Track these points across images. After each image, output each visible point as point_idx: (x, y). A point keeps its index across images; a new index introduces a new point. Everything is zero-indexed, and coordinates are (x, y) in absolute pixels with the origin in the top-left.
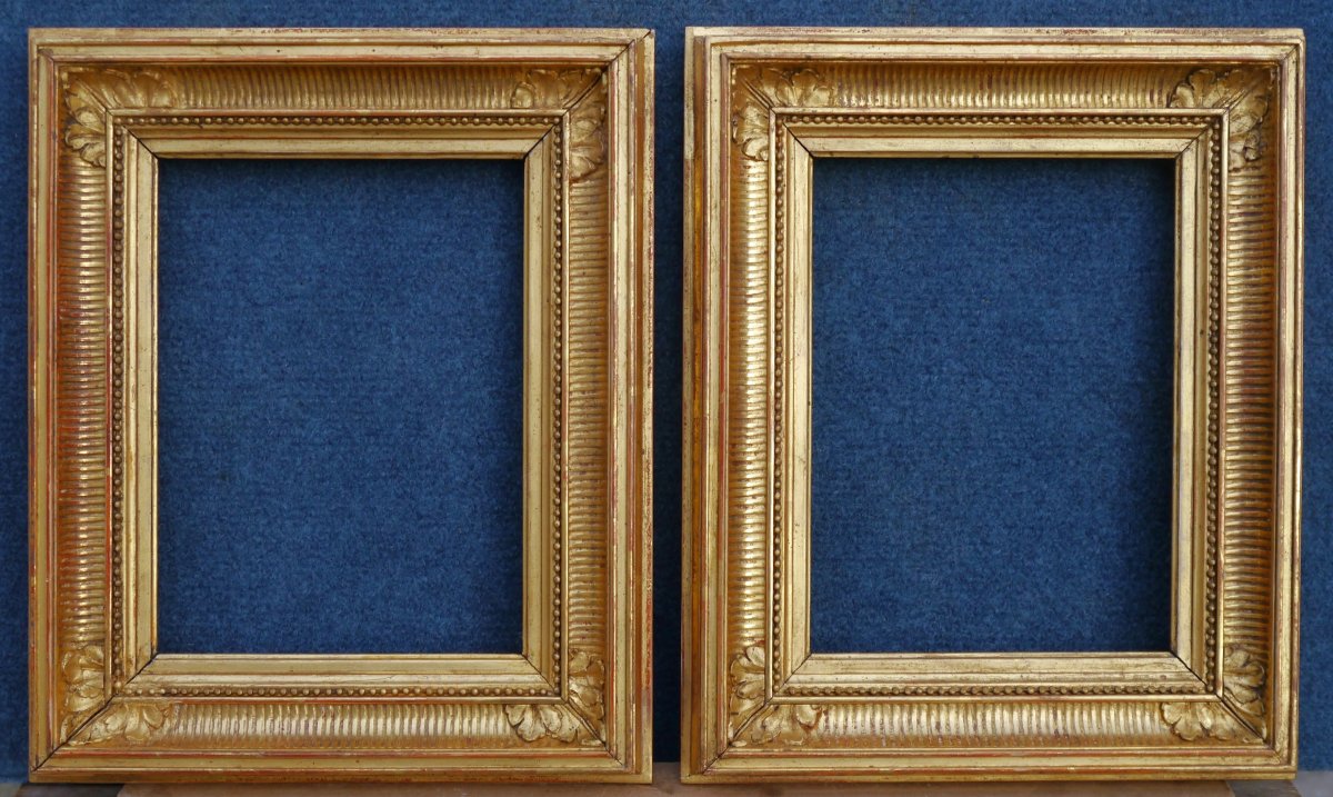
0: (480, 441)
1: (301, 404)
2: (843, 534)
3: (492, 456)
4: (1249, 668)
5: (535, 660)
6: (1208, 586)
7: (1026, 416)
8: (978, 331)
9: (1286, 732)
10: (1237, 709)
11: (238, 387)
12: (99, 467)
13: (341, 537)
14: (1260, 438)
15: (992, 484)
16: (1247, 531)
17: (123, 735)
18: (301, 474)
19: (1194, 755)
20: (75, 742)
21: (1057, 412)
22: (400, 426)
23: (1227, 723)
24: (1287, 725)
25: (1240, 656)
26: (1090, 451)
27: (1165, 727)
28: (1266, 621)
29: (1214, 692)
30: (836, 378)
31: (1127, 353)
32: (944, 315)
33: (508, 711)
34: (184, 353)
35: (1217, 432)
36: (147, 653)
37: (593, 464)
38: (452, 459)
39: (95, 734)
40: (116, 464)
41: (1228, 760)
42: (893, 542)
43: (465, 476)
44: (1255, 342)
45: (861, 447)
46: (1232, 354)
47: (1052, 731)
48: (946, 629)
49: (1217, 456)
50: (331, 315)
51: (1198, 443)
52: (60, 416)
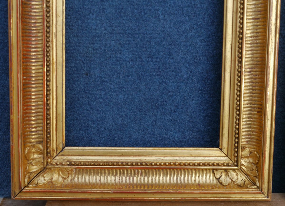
0: (196, 60)
1: (120, 44)
3: (200, 67)
5: (225, 151)
11: (94, 36)
12: (40, 67)
13: (136, 100)
17: (52, 182)
18: (119, 73)
20: (31, 186)
22: (162, 54)
33: (215, 172)
34: (71, 21)
36: (61, 146)
37: (255, 68)
38: (183, 68)
39: (39, 182)
40: (48, 66)
43: (188, 75)
50: (134, 6)
52: (23, 44)
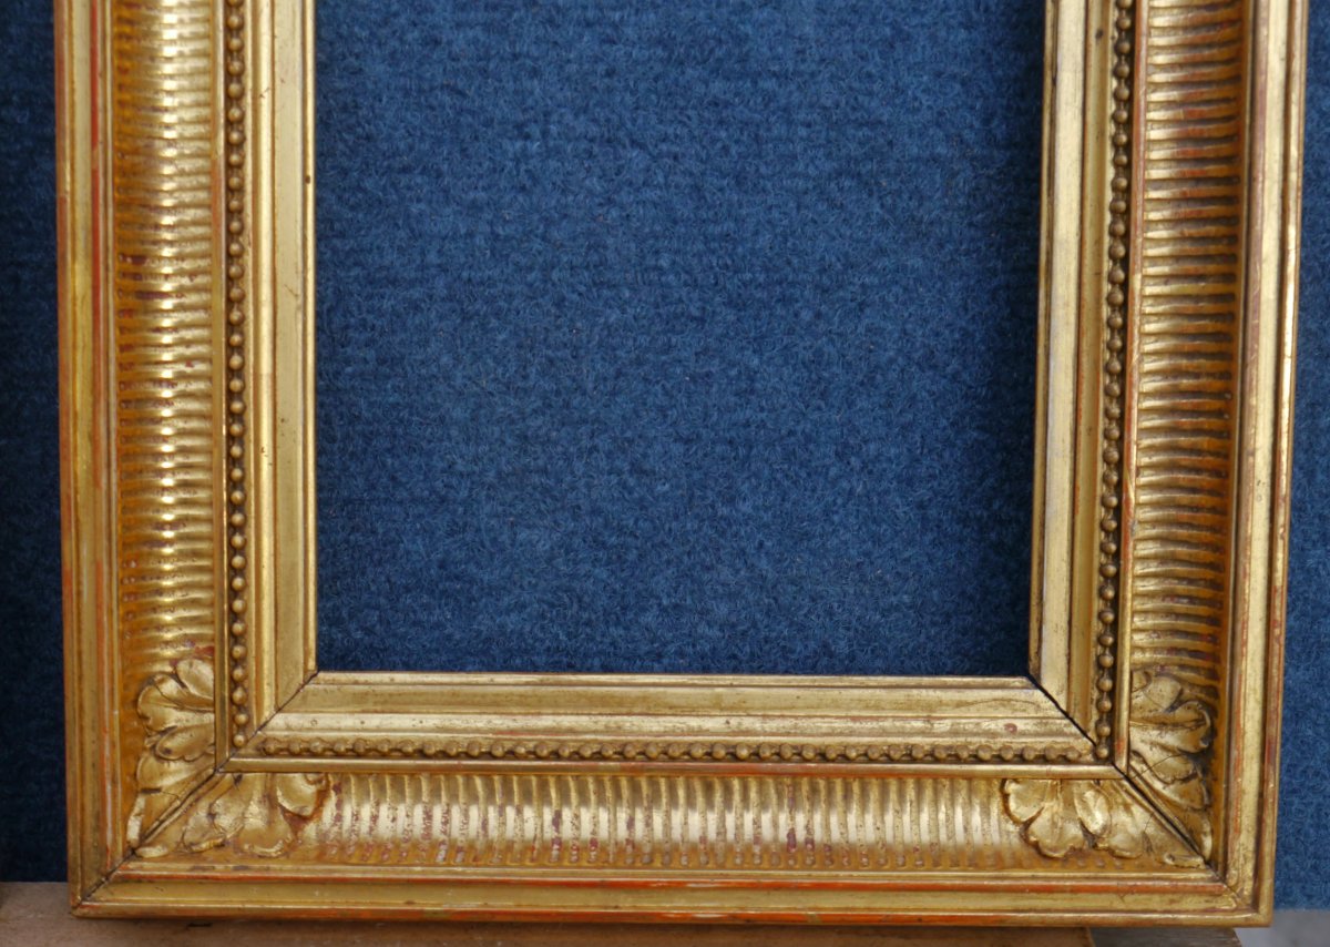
2: (365, 451)
4: (1180, 713)
6: (1103, 549)
7: (715, 222)
8: (618, 51)
9: (1251, 846)
10: (1157, 793)
14: (1212, 249)
15: (650, 356)
16: (1183, 440)
19: (1061, 890)
21: (775, 214)
23: (1134, 822)
24: (1253, 833)
25: (1164, 690)
26: (841, 293)
27: (1011, 827)
28: (1215, 621)
29: (1110, 760)
30: (341, 146)
31: (916, 99)
32: (551, 21)
35: (1126, 238)
41: (1131, 901)
42: (460, 466)
44: (1206, 53)
45: (394, 282)
46: (1159, 77)
47: (783, 836)
48: (569, 635)
49: (1125, 286)
51: (1088, 261)
